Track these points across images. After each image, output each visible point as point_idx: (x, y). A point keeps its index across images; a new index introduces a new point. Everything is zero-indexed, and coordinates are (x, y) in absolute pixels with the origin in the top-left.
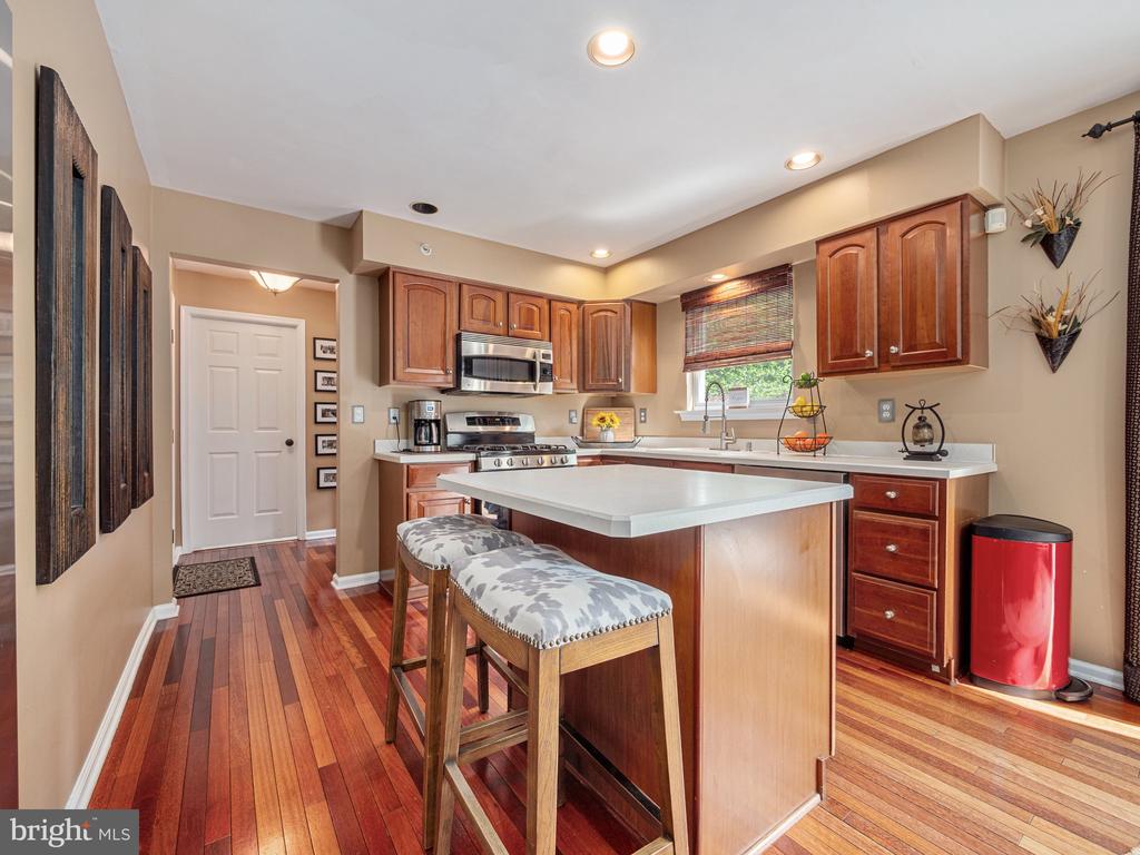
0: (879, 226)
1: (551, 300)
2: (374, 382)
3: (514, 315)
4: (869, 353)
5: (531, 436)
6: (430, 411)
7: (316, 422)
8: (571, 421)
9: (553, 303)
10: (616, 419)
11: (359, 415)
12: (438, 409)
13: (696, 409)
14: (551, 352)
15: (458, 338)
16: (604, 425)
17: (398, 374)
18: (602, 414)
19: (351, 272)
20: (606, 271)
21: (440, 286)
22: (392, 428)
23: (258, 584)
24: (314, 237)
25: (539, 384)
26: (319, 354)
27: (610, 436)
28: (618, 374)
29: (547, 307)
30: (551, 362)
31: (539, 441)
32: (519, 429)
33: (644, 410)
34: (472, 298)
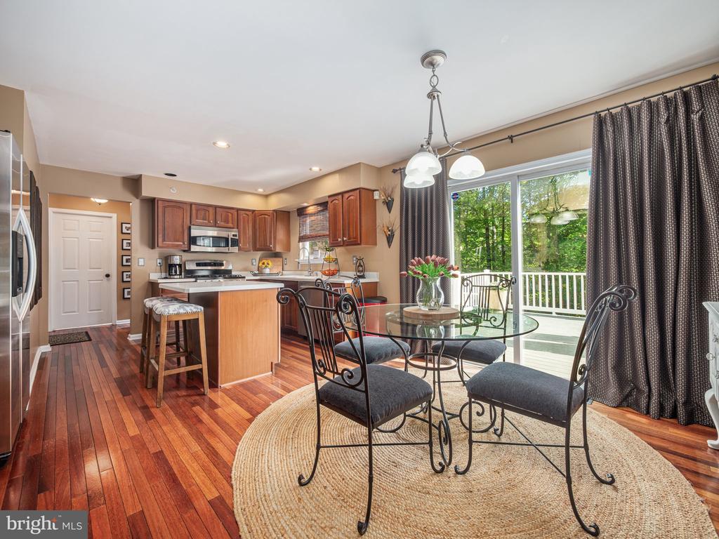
0: (342, 194)
1: (238, 210)
2: (149, 247)
3: (219, 217)
4: (339, 240)
5: (230, 271)
6: (177, 260)
7: (123, 265)
8: (252, 264)
9: (239, 212)
10: (270, 263)
11: (141, 262)
12: (181, 259)
13: (305, 258)
14: (237, 234)
15: (190, 229)
16: (264, 266)
17: (160, 245)
18: (264, 261)
19: (137, 198)
20: (267, 196)
21: (181, 205)
22: (159, 268)
23: (90, 340)
24: (119, 184)
25: (230, 248)
26: (125, 231)
27: (267, 271)
28: (270, 243)
29: (236, 213)
30: (237, 238)
31: (234, 273)
32: (223, 268)
33: (286, 259)
34: (197, 210)
